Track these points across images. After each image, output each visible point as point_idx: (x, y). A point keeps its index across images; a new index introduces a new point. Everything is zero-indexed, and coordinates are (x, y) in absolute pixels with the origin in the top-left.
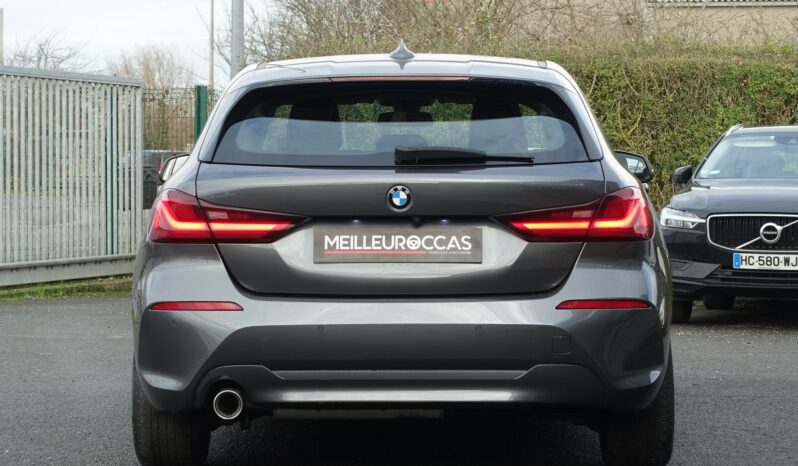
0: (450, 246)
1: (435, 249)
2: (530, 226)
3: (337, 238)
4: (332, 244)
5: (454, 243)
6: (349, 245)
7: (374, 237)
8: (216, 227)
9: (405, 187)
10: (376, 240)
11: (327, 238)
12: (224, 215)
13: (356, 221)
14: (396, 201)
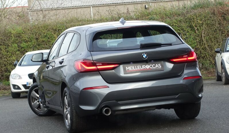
0: (156, 67)
1: (153, 68)
2: (174, 60)
3: (129, 67)
4: (128, 69)
5: (157, 66)
6: (132, 69)
7: (138, 66)
8: (99, 67)
9: (146, 53)
10: (139, 67)
11: (127, 68)
12: (101, 64)
13: (131, 63)
14: (144, 57)
